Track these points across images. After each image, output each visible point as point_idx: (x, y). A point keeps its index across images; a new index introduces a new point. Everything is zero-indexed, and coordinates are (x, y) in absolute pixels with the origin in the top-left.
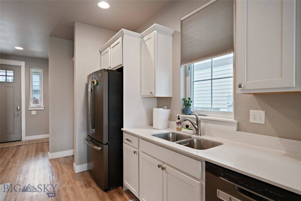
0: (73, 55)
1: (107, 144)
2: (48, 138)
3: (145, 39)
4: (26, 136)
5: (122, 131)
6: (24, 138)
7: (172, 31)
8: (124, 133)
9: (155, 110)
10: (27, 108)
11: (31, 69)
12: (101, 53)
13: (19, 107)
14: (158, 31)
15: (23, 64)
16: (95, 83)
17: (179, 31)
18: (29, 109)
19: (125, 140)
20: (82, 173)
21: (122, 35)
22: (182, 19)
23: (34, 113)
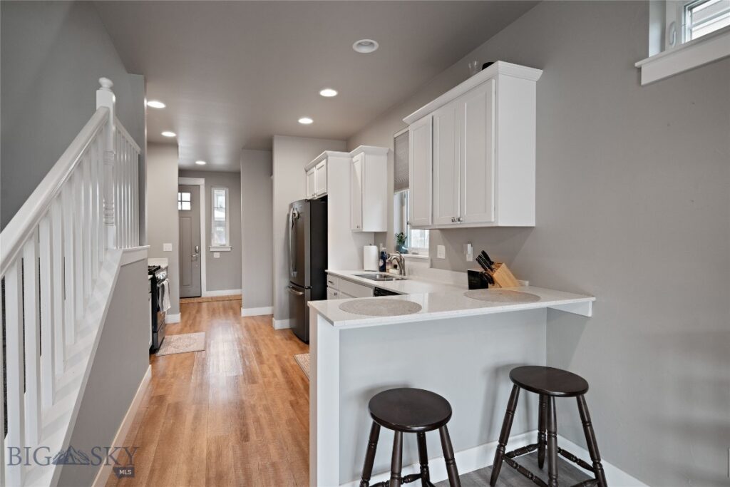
0: (271, 173)
1: (309, 288)
2: (241, 295)
3: (354, 160)
4: (207, 290)
5: (327, 273)
6: (206, 293)
7: (385, 150)
8: (328, 276)
9: (366, 247)
10: (208, 248)
11: (212, 189)
12: (307, 171)
13: (197, 248)
14: (366, 153)
15: (201, 182)
16: (297, 215)
17: (393, 150)
18: (211, 250)
19: (329, 284)
20: (283, 331)
21: (326, 157)
22: (396, 136)
23: (217, 255)
